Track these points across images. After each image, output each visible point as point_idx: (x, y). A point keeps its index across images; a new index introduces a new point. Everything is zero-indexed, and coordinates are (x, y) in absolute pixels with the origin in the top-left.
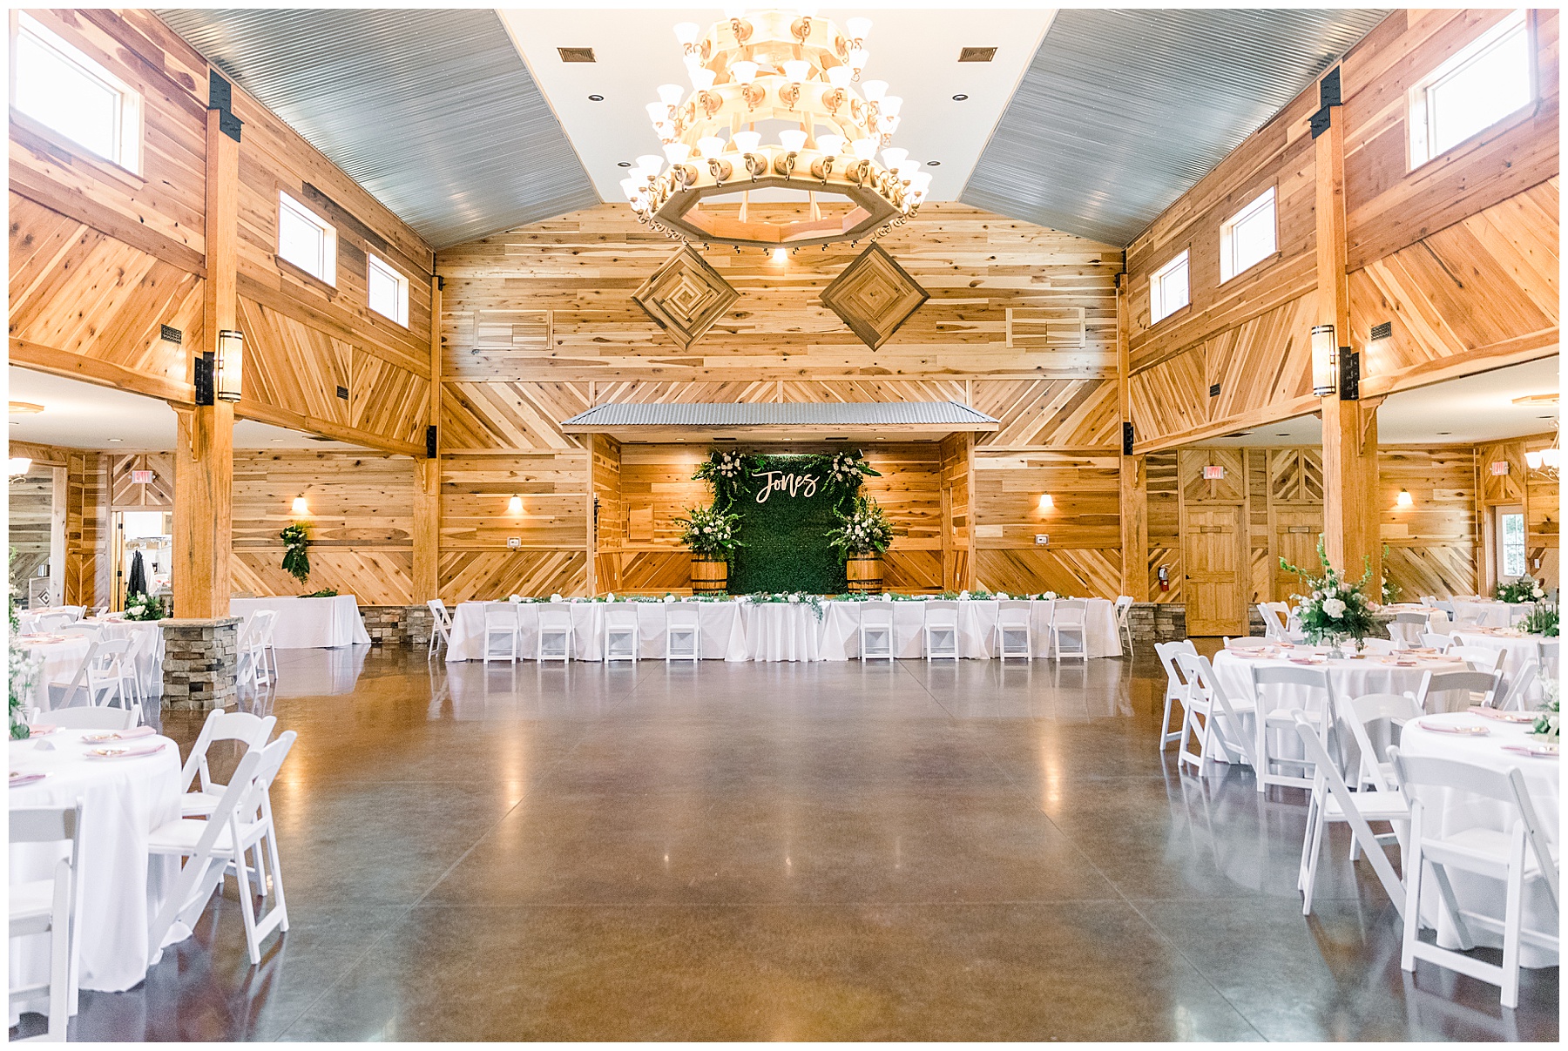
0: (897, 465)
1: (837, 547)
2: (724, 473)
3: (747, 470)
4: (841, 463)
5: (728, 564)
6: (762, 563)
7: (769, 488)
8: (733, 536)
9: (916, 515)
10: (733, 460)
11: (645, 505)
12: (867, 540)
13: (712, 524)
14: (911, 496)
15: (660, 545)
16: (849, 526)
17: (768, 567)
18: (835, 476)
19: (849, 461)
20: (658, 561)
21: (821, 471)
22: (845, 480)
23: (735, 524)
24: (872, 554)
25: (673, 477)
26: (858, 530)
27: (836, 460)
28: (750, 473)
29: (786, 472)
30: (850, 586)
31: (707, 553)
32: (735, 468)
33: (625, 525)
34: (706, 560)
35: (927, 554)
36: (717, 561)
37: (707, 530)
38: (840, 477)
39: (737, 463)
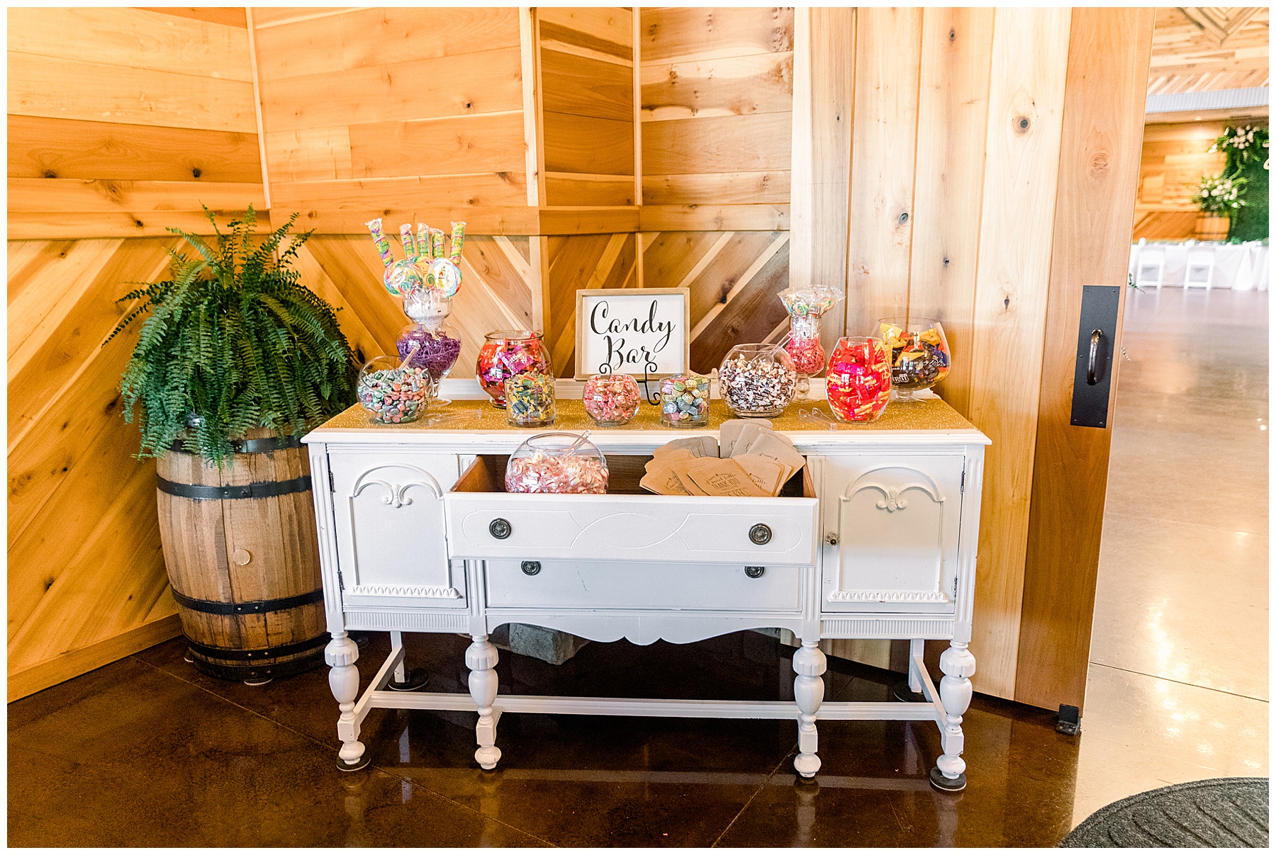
2: (1235, 146)
3: (1258, 142)
5: (1231, 221)
8: (1239, 197)
10: (1247, 133)
11: (1158, 173)
13: (1220, 187)
15: (1168, 205)
20: (1165, 218)
23: (1241, 187)
25: (1186, 150)
31: (1213, 211)
32: (1246, 141)
34: (1212, 216)
36: (1221, 217)
37: (1214, 193)
39: (1250, 136)
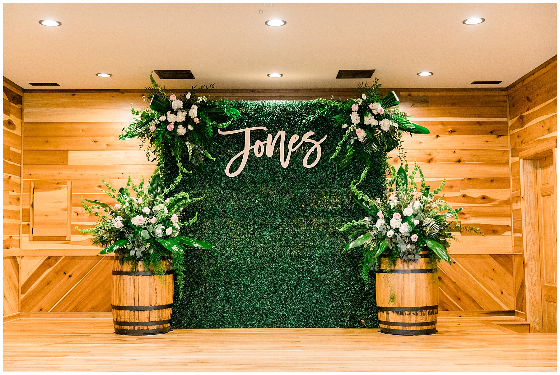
0: (443, 123)
1: (359, 249)
2: (171, 127)
3: (209, 123)
4: (364, 110)
5: (175, 279)
6: (233, 276)
7: (246, 153)
9: (472, 200)
10: (187, 106)
11: (58, 184)
12: (415, 237)
13: (146, 210)
14: (464, 171)
16: (380, 214)
17: (243, 282)
18: (353, 134)
19: (377, 107)
20: (75, 271)
21: (330, 127)
22: (371, 140)
23: (188, 211)
24: (422, 263)
25: (103, 142)
26: (396, 221)
27: (355, 108)
28: (215, 129)
29: (274, 127)
30: (382, 316)
31: (135, 260)
32: (188, 120)
33: (27, 214)
34: (134, 272)
35: (492, 261)
36: (152, 273)
37: (137, 221)
38: (362, 135)
39: (194, 112)
